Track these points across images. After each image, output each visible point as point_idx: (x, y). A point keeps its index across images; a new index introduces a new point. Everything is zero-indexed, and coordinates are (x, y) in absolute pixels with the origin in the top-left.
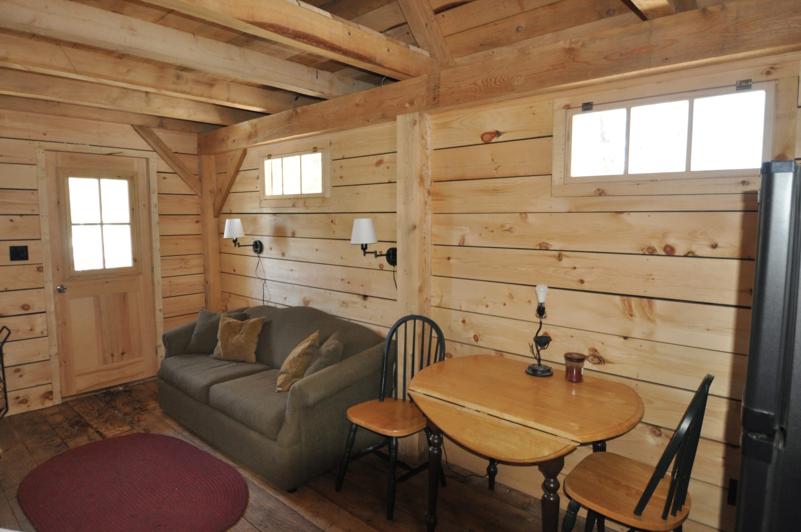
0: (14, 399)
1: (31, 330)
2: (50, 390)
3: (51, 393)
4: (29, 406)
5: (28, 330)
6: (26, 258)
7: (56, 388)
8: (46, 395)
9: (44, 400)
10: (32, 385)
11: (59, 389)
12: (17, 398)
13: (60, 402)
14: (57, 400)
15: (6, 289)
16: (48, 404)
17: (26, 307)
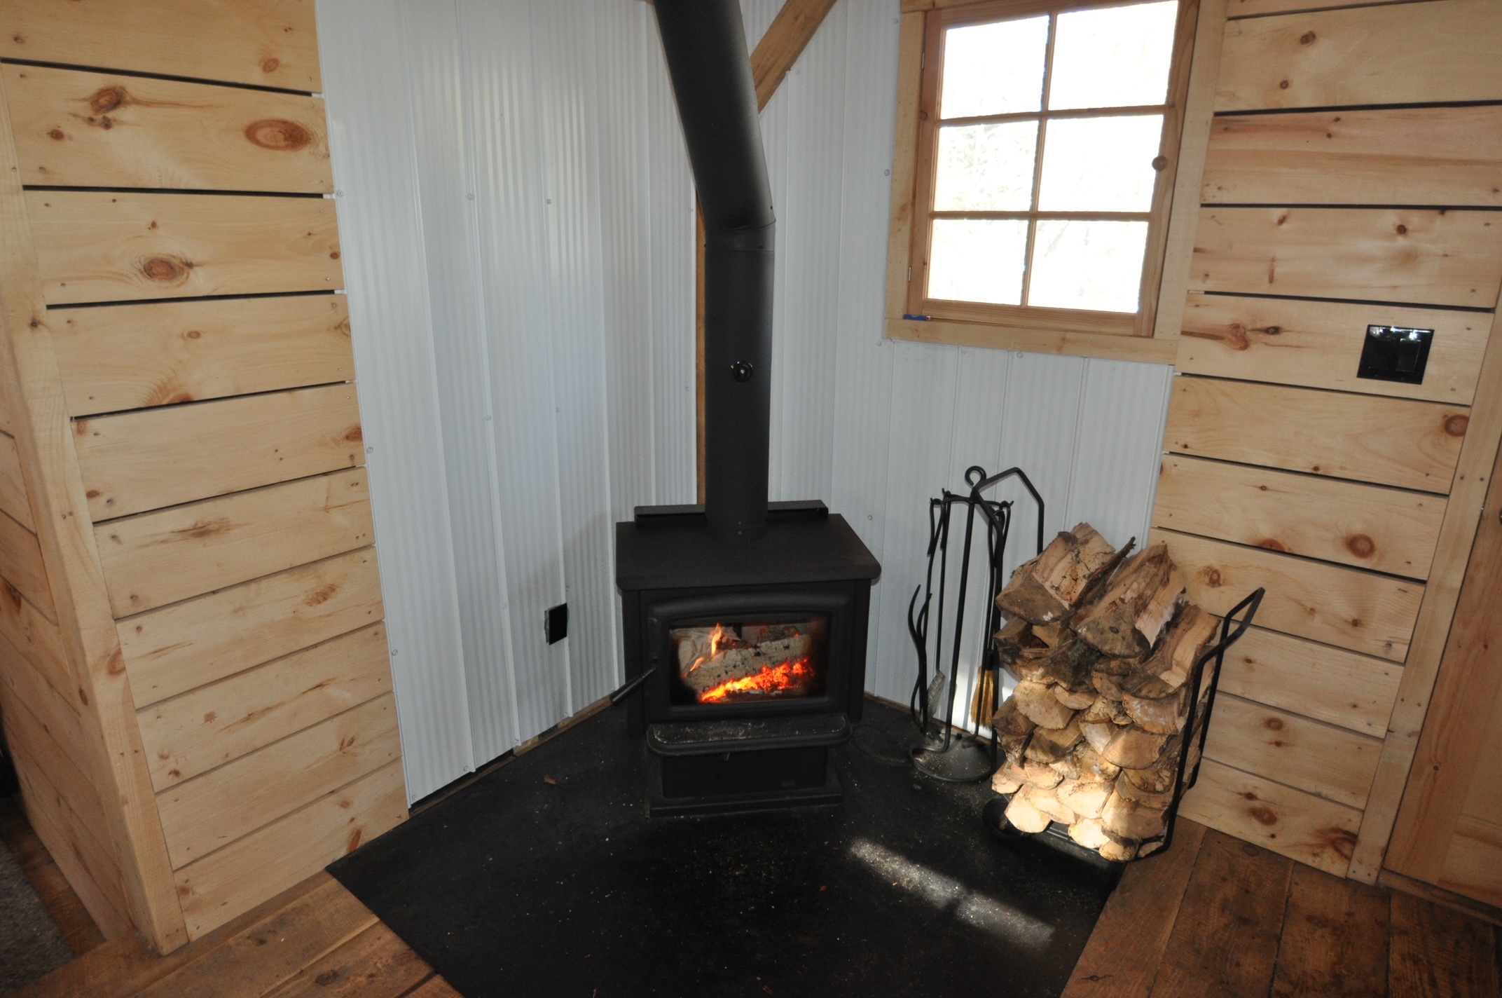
0: (1240, 794)
1: (1355, 623)
2: (1352, 827)
3: (1352, 838)
4: (1273, 836)
5: (1346, 621)
6: (1415, 376)
7: (1375, 835)
8: (1334, 836)
9: (1321, 846)
10: (1304, 787)
11: (1383, 842)
12: (1250, 796)
13: (1370, 881)
14: (1363, 870)
15: (1316, 468)
16: (1331, 864)
17: (1362, 546)
